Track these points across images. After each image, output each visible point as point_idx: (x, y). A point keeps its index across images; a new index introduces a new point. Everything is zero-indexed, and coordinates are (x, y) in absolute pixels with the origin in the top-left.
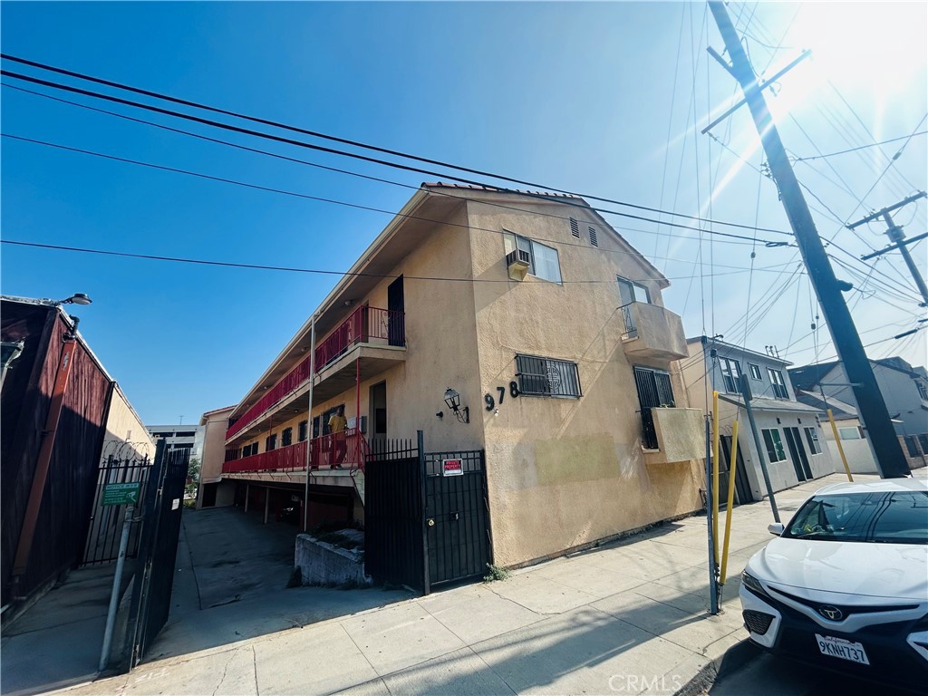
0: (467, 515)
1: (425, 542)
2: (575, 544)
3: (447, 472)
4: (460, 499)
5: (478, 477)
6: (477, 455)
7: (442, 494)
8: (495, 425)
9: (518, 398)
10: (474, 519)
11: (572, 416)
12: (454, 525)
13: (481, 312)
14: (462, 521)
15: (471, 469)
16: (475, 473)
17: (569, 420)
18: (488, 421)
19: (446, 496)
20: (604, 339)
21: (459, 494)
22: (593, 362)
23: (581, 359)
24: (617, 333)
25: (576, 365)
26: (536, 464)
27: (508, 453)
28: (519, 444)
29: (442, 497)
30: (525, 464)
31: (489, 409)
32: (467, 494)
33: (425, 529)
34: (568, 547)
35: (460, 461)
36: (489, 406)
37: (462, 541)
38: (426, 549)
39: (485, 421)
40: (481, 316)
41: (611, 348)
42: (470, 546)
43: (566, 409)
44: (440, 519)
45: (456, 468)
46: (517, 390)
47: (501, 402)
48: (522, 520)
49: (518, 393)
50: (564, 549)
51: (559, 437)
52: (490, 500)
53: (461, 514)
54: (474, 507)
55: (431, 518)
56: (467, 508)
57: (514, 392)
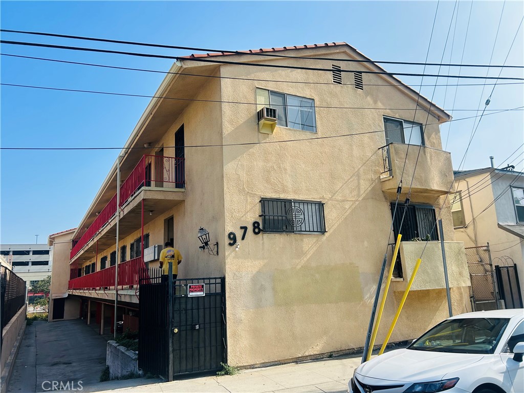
0: (207, 326)
1: (170, 345)
2: (307, 354)
3: (191, 294)
4: (201, 314)
5: (218, 298)
6: (219, 281)
7: (186, 310)
8: (236, 257)
9: (260, 235)
10: (213, 329)
11: (315, 249)
12: (195, 333)
13: (229, 165)
14: (202, 331)
15: (213, 291)
16: (216, 294)
17: (311, 252)
18: (229, 255)
19: (189, 312)
20: (358, 180)
21: (201, 311)
22: (343, 201)
23: (331, 199)
24: (375, 172)
25: (323, 204)
26: (274, 289)
27: (246, 279)
28: (259, 272)
29: (186, 313)
30: (262, 288)
31: (231, 244)
32: (207, 311)
33: (170, 335)
34: (300, 355)
35: (203, 286)
36: (232, 242)
37: (202, 345)
38: (171, 349)
39: (226, 254)
40: (230, 168)
41: (365, 186)
42: (208, 349)
43: (309, 243)
44: (183, 328)
45: (200, 291)
46: (259, 229)
47: (243, 238)
48: (256, 333)
49: (260, 231)
50: (295, 356)
51: (299, 267)
52: (228, 315)
53: (202, 326)
54: (213, 320)
55: (176, 327)
56: (207, 320)
57: (257, 230)
